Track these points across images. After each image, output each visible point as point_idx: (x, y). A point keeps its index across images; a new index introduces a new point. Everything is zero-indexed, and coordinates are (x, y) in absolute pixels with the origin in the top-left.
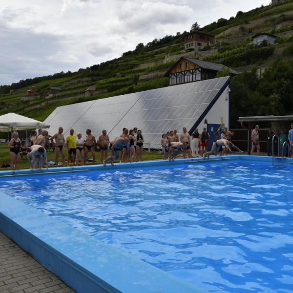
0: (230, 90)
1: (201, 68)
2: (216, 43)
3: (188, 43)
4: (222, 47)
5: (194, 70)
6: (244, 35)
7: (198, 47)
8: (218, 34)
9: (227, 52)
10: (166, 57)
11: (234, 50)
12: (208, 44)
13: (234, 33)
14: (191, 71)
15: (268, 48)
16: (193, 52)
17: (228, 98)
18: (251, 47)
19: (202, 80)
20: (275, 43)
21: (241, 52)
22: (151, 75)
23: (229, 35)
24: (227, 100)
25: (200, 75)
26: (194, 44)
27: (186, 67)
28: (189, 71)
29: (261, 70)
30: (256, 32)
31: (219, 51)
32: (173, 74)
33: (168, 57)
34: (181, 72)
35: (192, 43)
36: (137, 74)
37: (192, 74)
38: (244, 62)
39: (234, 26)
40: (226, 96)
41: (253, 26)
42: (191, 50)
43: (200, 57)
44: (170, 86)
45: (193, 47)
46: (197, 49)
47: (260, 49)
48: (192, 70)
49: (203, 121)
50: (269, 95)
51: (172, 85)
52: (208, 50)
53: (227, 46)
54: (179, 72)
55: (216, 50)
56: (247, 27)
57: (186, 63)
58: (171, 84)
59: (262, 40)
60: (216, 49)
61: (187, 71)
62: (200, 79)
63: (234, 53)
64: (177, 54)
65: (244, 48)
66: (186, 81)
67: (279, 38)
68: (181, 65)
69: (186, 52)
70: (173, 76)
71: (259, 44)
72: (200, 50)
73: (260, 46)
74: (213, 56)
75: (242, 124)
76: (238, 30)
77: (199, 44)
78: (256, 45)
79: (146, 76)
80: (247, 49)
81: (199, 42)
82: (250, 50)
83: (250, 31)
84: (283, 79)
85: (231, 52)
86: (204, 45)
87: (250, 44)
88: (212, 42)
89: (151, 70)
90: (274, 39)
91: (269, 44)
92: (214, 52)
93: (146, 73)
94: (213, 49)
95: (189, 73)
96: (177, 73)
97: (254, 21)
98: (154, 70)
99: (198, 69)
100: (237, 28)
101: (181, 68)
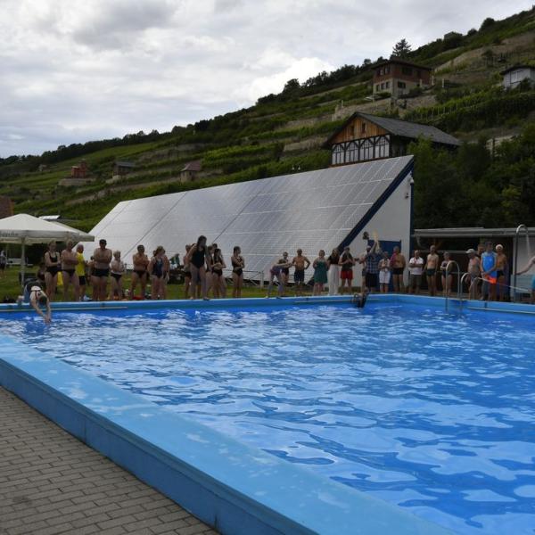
0: (412, 181)
1: (390, 134)
2: (433, 84)
3: (380, 83)
4: (444, 91)
5: (377, 138)
6: (490, 67)
7: (398, 89)
8: (441, 64)
9: (452, 101)
10: (336, 109)
11: (467, 98)
12: (418, 85)
13: (471, 63)
14: (372, 140)
15: (529, 94)
16: (388, 101)
17: (410, 195)
18: (499, 91)
19: (391, 156)
21: (479, 102)
22: (306, 143)
23: (462, 67)
24: (407, 197)
25: (387, 147)
26: (391, 84)
27: (363, 131)
28: (368, 138)
29: (494, 141)
30: (514, 60)
31: (438, 99)
32: (340, 144)
33: (340, 109)
34: (353, 141)
35: (387, 83)
36: (281, 141)
37: (374, 144)
38: (482, 123)
39: (473, 49)
40: (406, 191)
41: (511, 49)
42: (385, 96)
44: (333, 166)
45: (390, 90)
46: (397, 95)
47: (514, 96)
48: (374, 137)
49: (361, 235)
50: (502, 189)
51: (337, 165)
52: (417, 96)
53: (453, 90)
54: (351, 142)
55: (433, 97)
56: (499, 50)
57: (364, 125)
58: (334, 163)
59: (521, 79)
60: (432, 94)
61: (365, 139)
62: (387, 154)
63: (464, 104)
64: (358, 104)
65: (486, 93)
66: (362, 159)
68: (353, 128)
69: (376, 100)
70: (339, 147)
71: (514, 86)
72: (402, 97)
73: (515, 91)
74: (424, 109)
75: (418, 241)
76: (480, 58)
77: (401, 85)
78: (508, 88)
79: (297, 144)
80: (490, 97)
81: (402, 81)
82: (494, 99)
83: (503, 60)
84: (531, 160)
85: (460, 100)
86: (411, 85)
87: (499, 85)
88: (427, 81)
89: (307, 134)
92: (428, 101)
93: (296, 138)
94: (428, 94)
95: (367, 142)
96: (345, 143)
97: (512, 40)
98: (312, 134)
99: (384, 136)
100: (478, 54)
101: (353, 134)
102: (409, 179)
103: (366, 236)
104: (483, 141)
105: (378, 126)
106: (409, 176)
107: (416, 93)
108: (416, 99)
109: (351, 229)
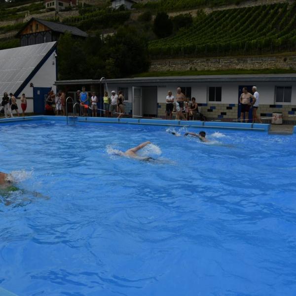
0: (56, 55)
1: (51, 30)
2: (77, 5)
3: (49, 3)
4: (83, 8)
5: (45, 33)
7: (59, 6)
9: (87, 14)
10: (26, 16)
11: (94, 13)
12: (70, 5)
15: (124, 12)
16: (54, 12)
17: (55, 63)
18: (110, 10)
20: (132, 7)
21: (100, 15)
22: (9, 34)
24: (54, 64)
25: (50, 37)
26: (55, 3)
27: (37, 28)
28: (40, 32)
29: (103, 36)
31: (80, 12)
32: (25, 35)
33: (28, 16)
34: (32, 34)
35: (53, 3)
37: (43, 36)
38: (102, 26)
40: (53, 60)
42: (53, 10)
43: (60, 18)
45: (54, 7)
46: (58, 9)
48: (43, 32)
49: (29, 84)
53: (87, 8)
55: (77, 11)
59: (120, 4)
60: (77, 10)
63: (92, 16)
64: (38, 13)
65: (104, 11)
66: (37, 42)
67: (136, 3)
68: (31, 26)
69: (47, 12)
71: (117, 8)
72: (61, 11)
73: (118, 11)
74: (73, 18)
77: (60, 4)
78: (114, 9)
79: (4, 35)
81: (61, 2)
82: (108, 14)
84: (121, 45)
85: (90, 14)
86: (66, 5)
87: (110, 7)
88: (74, 3)
89: (9, 29)
90: (131, 5)
91: (127, 9)
92: (75, 14)
93: (3, 31)
94: (74, 10)
95: (40, 35)
96: (28, 34)
98: (12, 29)
99: (48, 31)
101: (32, 30)
102: (54, 54)
103: (32, 85)
104: (98, 35)
105: (45, 26)
106: (54, 53)
107: (69, 9)
108: (68, 12)
109: (23, 82)
